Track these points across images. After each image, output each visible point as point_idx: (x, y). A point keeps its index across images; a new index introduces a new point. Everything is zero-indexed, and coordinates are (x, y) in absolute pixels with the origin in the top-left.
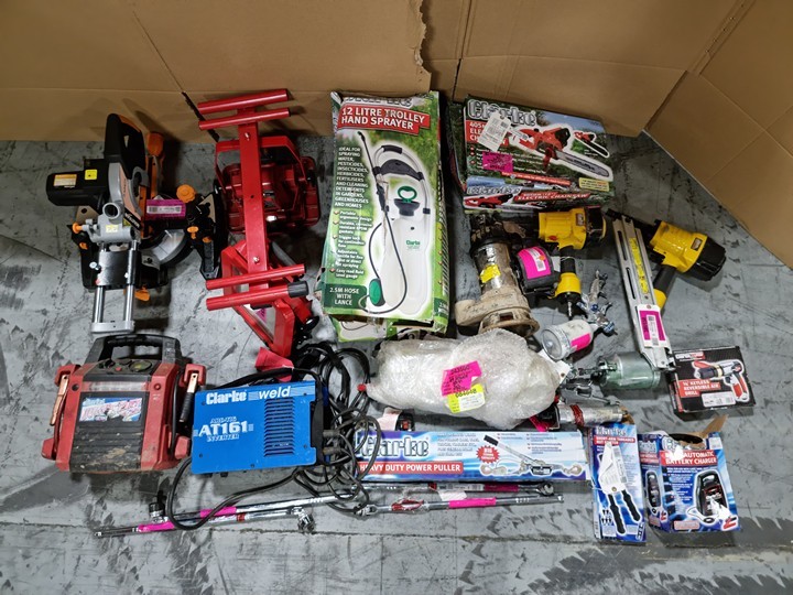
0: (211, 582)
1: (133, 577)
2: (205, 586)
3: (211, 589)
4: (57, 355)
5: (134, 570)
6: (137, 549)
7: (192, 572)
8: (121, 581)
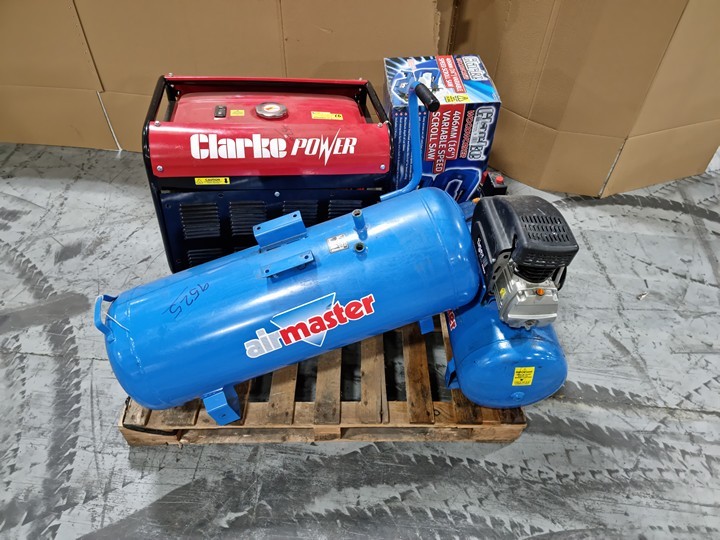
0: (81, 391)
1: (21, 383)
2: (76, 393)
3: (80, 395)
4: (22, 255)
5: (24, 379)
6: (31, 367)
7: (69, 384)
8: (10, 386)
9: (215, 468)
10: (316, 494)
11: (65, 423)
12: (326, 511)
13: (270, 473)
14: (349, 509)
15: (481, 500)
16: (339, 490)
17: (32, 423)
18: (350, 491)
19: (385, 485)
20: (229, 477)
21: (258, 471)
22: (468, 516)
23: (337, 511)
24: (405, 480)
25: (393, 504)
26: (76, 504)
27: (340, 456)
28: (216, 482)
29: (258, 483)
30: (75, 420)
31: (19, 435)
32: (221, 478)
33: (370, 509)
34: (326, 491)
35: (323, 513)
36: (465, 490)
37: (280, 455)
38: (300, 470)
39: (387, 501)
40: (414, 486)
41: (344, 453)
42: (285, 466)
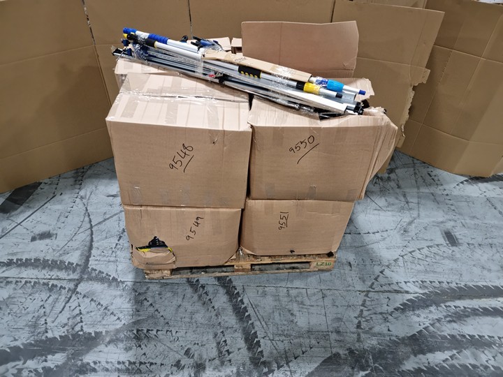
9: (341, 346)
10: (403, 359)
11: (245, 324)
12: (414, 368)
13: (373, 348)
14: (425, 367)
15: (494, 357)
16: (415, 356)
17: (226, 325)
18: (421, 356)
19: (439, 352)
20: (351, 352)
21: (366, 347)
22: (491, 366)
23: (419, 368)
24: (448, 349)
25: (448, 363)
26: (274, 370)
27: (407, 337)
28: (345, 355)
29: (369, 354)
30: (250, 322)
31: (222, 332)
32: (347, 352)
33: (436, 366)
34: (408, 357)
35: (412, 369)
36: (483, 352)
37: (374, 338)
38: (389, 346)
39: (444, 361)
40: (455, 352)
41: (409, 335)
42: (379, 344)
